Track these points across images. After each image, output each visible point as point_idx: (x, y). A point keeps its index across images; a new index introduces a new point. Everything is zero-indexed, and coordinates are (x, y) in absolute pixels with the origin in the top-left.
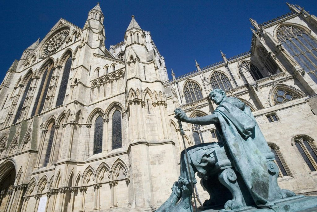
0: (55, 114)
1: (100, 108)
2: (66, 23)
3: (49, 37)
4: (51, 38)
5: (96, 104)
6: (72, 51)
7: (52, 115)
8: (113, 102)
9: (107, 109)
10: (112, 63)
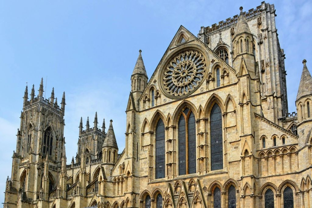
0: (218, 180)
1: (272, 182)
2: (194, 41)
3: (169, 59)
4: (170, 61)
5: (267, 178)
6: (222, 101)
7: (215, 181)
8: (286, 179)
9: (280, 185)
10: (283, 134)
